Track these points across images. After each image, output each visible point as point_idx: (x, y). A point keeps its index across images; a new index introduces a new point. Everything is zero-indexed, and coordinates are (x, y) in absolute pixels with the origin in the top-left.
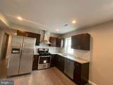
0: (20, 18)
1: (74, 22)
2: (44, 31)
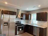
0: (6, 3)
1: (39, 6)
2: (18, 9)
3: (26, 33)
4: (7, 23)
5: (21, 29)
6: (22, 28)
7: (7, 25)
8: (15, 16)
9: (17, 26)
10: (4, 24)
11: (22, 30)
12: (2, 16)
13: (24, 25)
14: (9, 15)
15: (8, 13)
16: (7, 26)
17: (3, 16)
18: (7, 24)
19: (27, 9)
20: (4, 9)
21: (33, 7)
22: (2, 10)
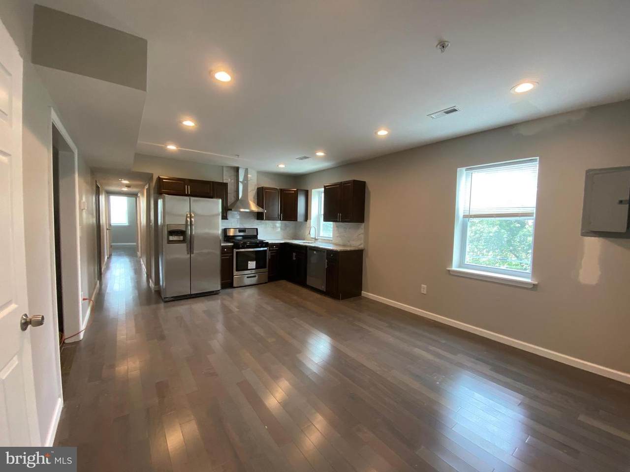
2: (236, 169)
3: (283, 282)
4: (182, 233)
5: (252, 265)
6: (259, 258)
7: (183, 241)
8: (217, 205)
9: (233, 247)
10: (171, 238)
11: (258, 267)
12: (160, 202)
13: (267, 244)
14: (187, 198)
15: (188, 189)
16: (184, 246)
17: (164, 202)
18: (181, 238)
19: (282, 166)
20: (165, 174)
21: (301, 159)
22: (160, 180)
